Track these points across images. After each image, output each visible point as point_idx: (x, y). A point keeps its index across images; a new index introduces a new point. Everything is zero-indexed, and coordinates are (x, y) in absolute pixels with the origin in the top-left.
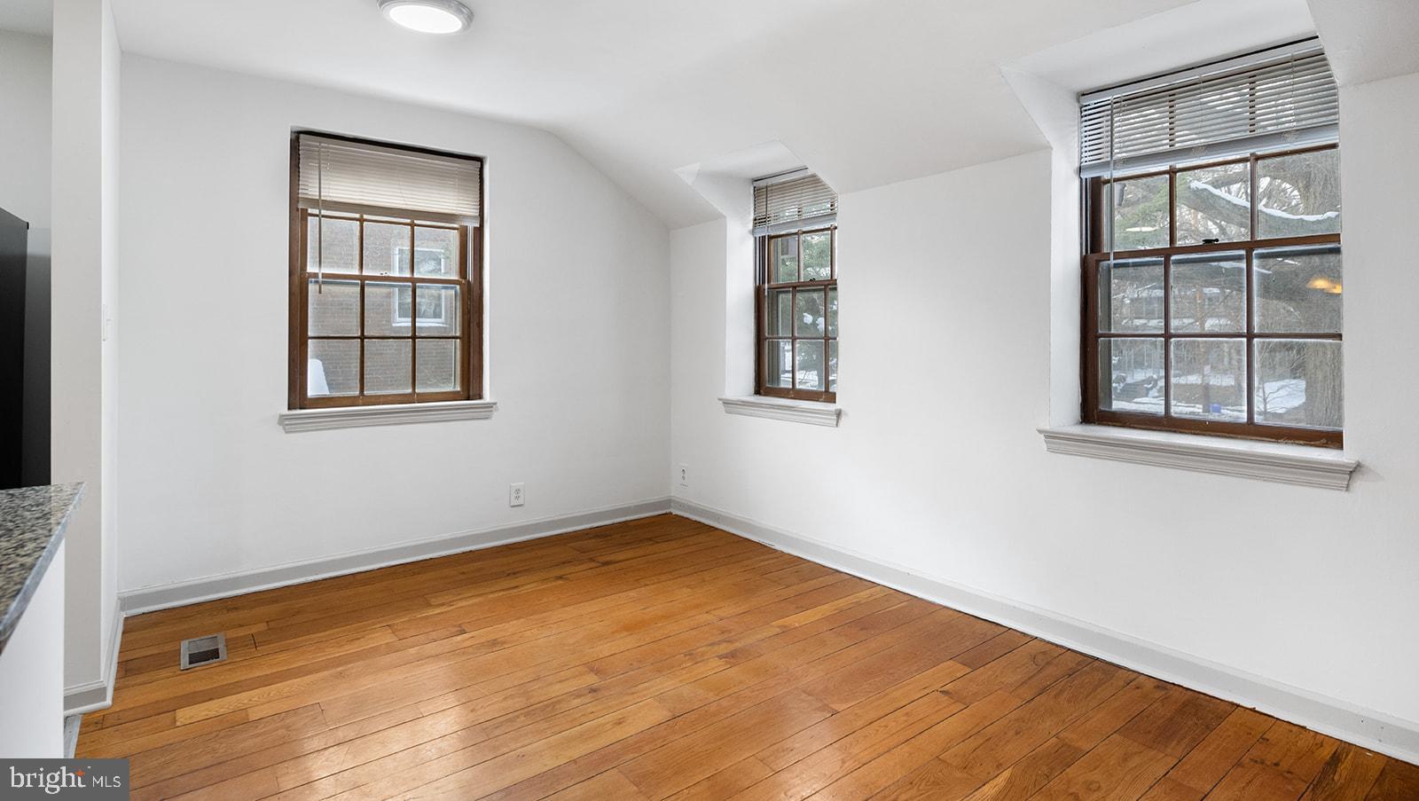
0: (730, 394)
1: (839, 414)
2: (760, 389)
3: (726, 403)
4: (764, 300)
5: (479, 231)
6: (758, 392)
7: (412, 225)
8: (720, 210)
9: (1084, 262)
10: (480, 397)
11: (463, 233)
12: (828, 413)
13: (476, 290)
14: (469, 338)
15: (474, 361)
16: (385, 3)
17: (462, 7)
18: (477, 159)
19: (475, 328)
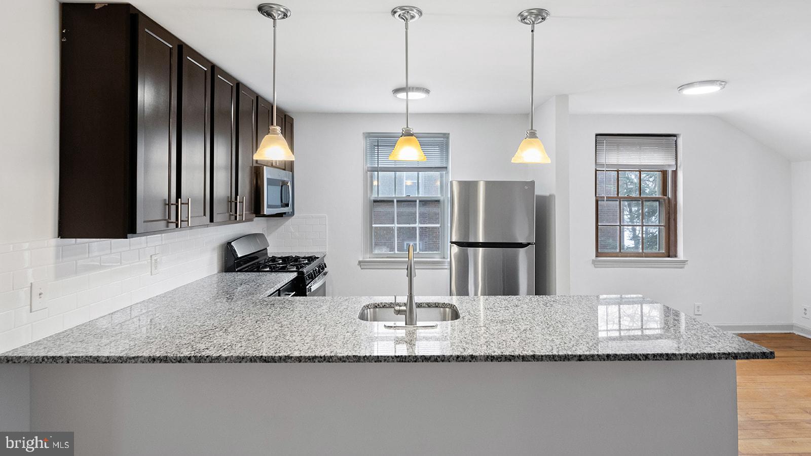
5: (675, 173)
7: (640, 172)
10: (676, 256)
11: (664, 173)
13: (673, 202)
14: (669, 226)
15: (672, 238)
16: (681, 87)
17: (722, 82)
18: (674, 136)
19: (672, 221)
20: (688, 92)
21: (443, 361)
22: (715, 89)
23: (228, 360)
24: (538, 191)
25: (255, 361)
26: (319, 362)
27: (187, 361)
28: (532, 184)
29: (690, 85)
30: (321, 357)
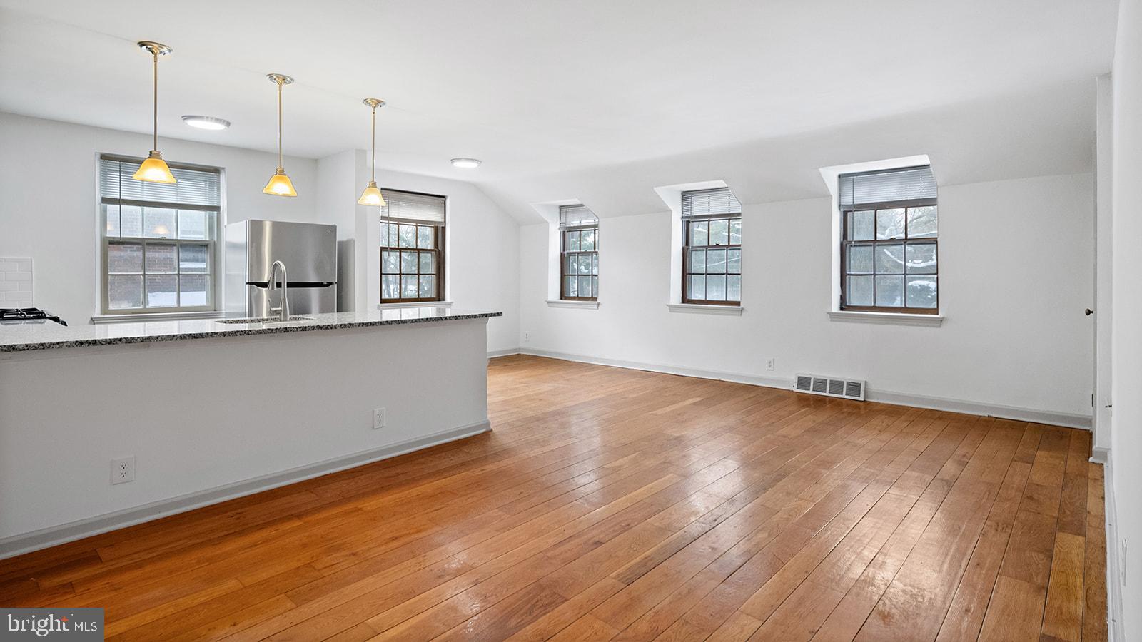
0: (550, 299)
1: (598, 304)
2: (562, 296)
3: (549, 303)
4: (564, 259)
5: (444, 228)
6: (561, 299)
7: (417, 226)
8: (546, 219)
9: (683, 249)
10: (444, 300)
11: (436, 229)
12: (595, 304)
13: (442, 254)
14: (439, 275)
15: (442, 285)
16: (453, 160)
17: (479, 161)
18: (444, 197)
19: (442, 270)
20: (458, 164)
21: (331, 328)
22: (473, 165)
23: (159, 339)
24: (340, 237)
25: (185, 338)
26: (241, 335)
27: (118, 342)
28: (334, 228)
29: (458, 159)
30: (242, 331)
